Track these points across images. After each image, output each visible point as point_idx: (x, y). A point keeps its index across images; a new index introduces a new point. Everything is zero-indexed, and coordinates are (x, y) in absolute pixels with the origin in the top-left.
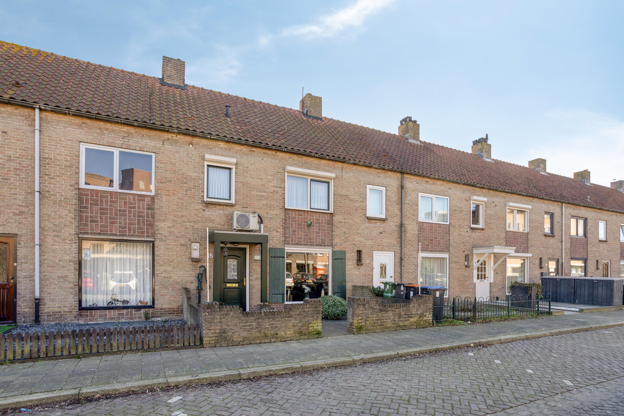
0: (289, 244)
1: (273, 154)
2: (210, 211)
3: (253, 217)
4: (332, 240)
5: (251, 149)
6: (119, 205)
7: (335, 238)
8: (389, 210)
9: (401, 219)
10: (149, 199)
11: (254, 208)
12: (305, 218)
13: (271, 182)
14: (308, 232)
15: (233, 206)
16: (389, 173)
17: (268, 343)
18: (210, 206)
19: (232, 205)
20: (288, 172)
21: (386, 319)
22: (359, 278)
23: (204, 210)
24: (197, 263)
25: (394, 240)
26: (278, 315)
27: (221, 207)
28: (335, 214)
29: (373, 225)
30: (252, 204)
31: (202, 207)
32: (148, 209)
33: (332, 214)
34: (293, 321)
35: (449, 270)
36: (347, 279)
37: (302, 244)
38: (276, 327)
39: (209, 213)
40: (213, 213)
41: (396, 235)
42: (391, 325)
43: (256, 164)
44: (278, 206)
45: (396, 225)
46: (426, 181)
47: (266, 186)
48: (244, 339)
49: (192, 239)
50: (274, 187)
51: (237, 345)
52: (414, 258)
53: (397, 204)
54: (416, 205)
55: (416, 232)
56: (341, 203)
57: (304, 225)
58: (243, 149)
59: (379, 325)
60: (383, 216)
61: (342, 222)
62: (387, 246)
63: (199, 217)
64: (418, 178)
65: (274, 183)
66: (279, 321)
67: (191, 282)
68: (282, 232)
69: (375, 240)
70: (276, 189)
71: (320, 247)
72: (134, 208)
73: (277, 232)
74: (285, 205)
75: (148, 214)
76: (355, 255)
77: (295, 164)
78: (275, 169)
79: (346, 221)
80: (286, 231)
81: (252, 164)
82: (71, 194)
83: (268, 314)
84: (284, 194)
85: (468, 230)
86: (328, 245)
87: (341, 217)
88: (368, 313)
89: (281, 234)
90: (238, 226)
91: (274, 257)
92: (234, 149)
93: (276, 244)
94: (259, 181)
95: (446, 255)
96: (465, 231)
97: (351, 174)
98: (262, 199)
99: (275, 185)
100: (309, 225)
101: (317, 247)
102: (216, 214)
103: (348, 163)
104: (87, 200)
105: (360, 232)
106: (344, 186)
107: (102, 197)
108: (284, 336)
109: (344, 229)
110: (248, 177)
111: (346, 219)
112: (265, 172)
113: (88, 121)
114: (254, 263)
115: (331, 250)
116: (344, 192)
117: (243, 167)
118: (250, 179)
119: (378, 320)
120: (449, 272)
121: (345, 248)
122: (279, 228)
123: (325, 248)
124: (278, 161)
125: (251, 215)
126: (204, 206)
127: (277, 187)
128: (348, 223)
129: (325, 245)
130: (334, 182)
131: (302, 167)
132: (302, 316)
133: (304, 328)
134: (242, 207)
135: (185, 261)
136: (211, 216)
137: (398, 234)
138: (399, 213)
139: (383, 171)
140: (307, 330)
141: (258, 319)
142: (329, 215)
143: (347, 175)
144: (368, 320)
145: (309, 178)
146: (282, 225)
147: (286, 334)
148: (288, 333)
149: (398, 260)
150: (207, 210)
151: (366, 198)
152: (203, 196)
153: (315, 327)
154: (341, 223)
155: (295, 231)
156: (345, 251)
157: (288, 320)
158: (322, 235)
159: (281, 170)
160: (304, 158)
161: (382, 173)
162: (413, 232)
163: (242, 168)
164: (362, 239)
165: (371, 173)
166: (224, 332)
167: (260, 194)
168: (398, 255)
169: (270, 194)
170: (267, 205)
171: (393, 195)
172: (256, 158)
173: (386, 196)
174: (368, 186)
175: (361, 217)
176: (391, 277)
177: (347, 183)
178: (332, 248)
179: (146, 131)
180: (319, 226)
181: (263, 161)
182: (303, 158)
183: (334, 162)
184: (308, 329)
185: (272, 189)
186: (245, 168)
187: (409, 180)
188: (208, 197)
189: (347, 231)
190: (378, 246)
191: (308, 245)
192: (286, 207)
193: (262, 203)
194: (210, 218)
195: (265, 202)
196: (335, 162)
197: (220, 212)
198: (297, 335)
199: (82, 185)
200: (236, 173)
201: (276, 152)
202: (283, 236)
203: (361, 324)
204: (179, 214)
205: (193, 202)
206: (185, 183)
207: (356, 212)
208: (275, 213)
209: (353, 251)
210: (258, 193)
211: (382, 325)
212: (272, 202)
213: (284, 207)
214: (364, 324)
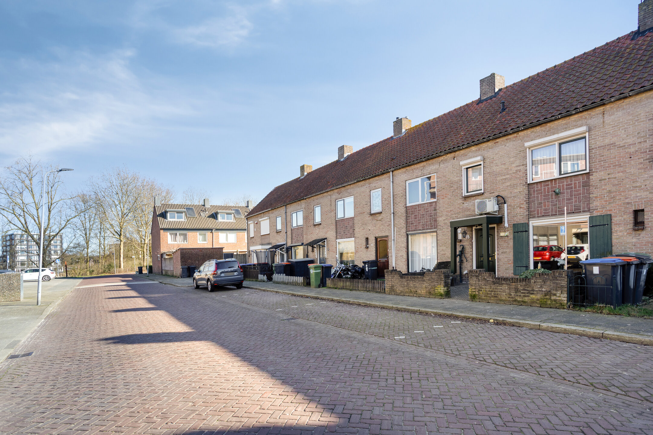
0: (534, 217)
1: (514, 137)
2: (468, 202)
3: (489, 201)
4: (588, 204)
5: (495, 142)
6: (422, 212)
7: (594, 200)
10: (435, 204)
11: (499, 191)
12: (552, 188)
13: (514, 163)
14: (556, 201)
15: (483, 195)
18: (467, 199)
20: (529, 148)
21: (499, 292)
23: (463, 203)
24: (460, 243)
27: (474, 198)
28: (593, 172)
30: (497, 188)
32: (434, 210)
33: (589, 173)
34: (426, 284)
37: (549, 215)
38: (416, 287)
39: (467, 204)
40: (469, 204)
42: (506, 298)
43: (500, 153)
44: (521, 183)
47: (510, 169)
50: (517, 166)
56: (603, 156)
57: (552, 195)
58: (489, 145)
59: (492, 296)
61: (605, 179)
63: (460, 209)
65: (517, 163)
66: (417, 283)
68: (526, 207)
70: (518, 168)
71: (572, 215)
72: (428, 211)
73: (521, 208)
74: (527, 180)
75: (434, 213)
76: (629, 217)
77: (538, 136)
78: (517, 150)
79: (613, 176)
80: (531, 205)
81: (496, 154)
82: (403, 210)
84: (527, 170)
86: (584, 211)
87: (602, 173)
88: (481, 284)
89: (525, 209)
90: (478, 211)
91: (517, 232)
92: (482, 147)
93: (520, 220)
94: (503, 166)
97: (620, 113)
98: (506, 181)
99: (518, 164)
100: (558, 194)
102: (471, 204)
104: (409, 212)
105: (638, 185)
107: (415, 209)
109: (608, 188)
111: (613, 173)
112: (508, 157)
113: (408, 168)
114: (500, 239)
115: (588, 216)
116: (607, 141)
117: (489, 159)
119: (492, 291)
121: (610, 210)
122: (522, 204)
125: (487, 200)
126: (463, 200)
127: (519, 166)
128: (615, 178)
129: (580, 212)
130: (589, 136)
131: (545, 136)
134: (490, 194)
142: (585, 176)
143: (612, 117)
144: (481, 290)
145: (556, 143)
146: (525, 201)
147: (421, 292)
150: (465, 203)
152: (462, 193)
153: (439, 290)
154: (603, 182)
155: (541, 203)
156: (611, 215)
158: (576, 201)
160: (549, 124)
167: (504, 177)
169: (513, 175)
170: (511, 185)
172: (499, 147)
175: (641, 163)
177: (612, 127)
178: (589, 213)
179: (431, 161)
180: (571, 191)
181: (505, 148)
182: (546, 126)
183: (589, 111)
184: (434, 291)
185: (514, 170)
188: (467, 192)
189: (614, 189)
191: (557, 215)
192: (529, 182)
194: (467, 208)
195: (508, 184)
196: (592, 110)
197: (473, 201)
198: (428, 294)
199: (408, 205)
200: (484, 167)
202: (527, 211)
203: (474, 293)
204: (449, 210)
205: (456, 199)
206: (452, 187)
207: (631, 160)
208: (518, 191)
209: (626, 212)
210: (502, 178)
211: (496, 297)
212: (515, 182)
213: (527, 182)
214: (477, 293)
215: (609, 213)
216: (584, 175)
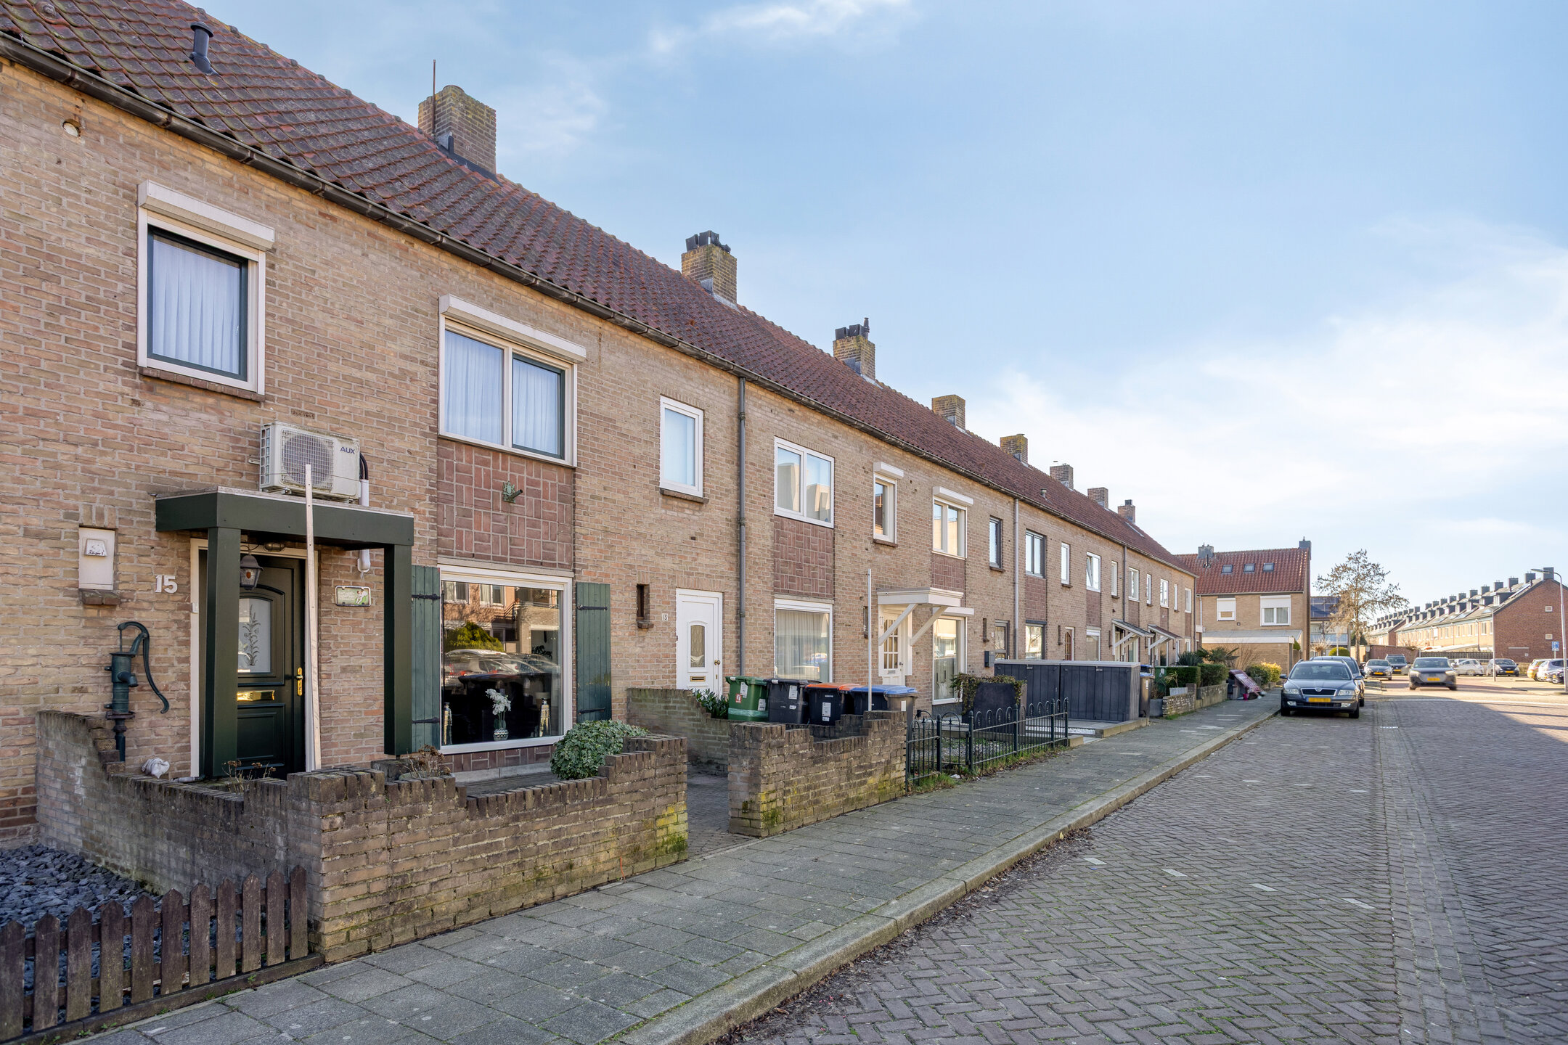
0: (449, 554)
1: (399, 246)
2: (164, 408)
3: (343, 449)
4: (573, 549)
5: (324, 210)
7: (583, 544)
8: (710, 476)
9: (740, 503)
11: (336, 421)
12: (496, 476)
13: (394, 340)
14: (506, 519)
15: (257, 402)
16: (713, 373)
17: (546, 902)
18: (162, 389)
19: (253, 400)
20: (449, 318)
21: (823, 785)
22: (643, 667)
23: (135, 402)
24: (104, 612)
25: (721, 563)
26: (574, 798)
27: (211, 400)
28: (582, 471)
29: (675, 514)
30: (329, 403)
31: (127, 389)
33: (574, 469)
34: (618, 814)
35: (834, 645)
36: (614, 671)
37: (488, 558)
38: (568, 843)
39: (164, 417)
40: (177, 419)
41: (727, 546)
42: (833, 799)
43: (343, 268)
44: (415, 424)
45: (727, 519)
46: (790, 410)
47: (379, 349)
48: (473, 900)
49: (82, 511)
50: (406, 357)
51: (448, 931)
52: (766, 611)
53: (728, 462)
54: (769, 469)
55: (770, 543)
56: (596, 439)
57: (495, 498)
58: (294, 202)
59: (811, 804)
60: (697, 492)
61: (599, 498)
62: (707, 575)
63: (115, 427)
64: (773, 398)
65: (405, 344)
66: (576, 818)
67: (75, 690)
68: (430, 513)
69: (680, 557)
70: (409, 366)
71: (542, 571)
74: (437, 422)
76: (632, 596)
77: (470, 294)
78: (405, 299)
79: (609, 495)
81: (327, 263)
83: (546, 798)
84: (436, 387)
85: (869, 545)
86: (562, 566)
87: (595, 480)
88: (789, 771)
89: (427, 520)
90: (289, 478)
92: (260, 191)
94: (352, 326)
95: (825, 607)
96: (864, 547)
97: (623, 359)
98: (365, 391)
99: (407, 351)
100: (510, 499)
101: (533, 570)
103: (616, 323)
105: (643, 530)
106: (604, 390)
108: (590, 869)
109: (604, 519)
110: (312, 305)
111: (611, 489)
112: (373, 302)
114: (337, 613)
115: (569, 581)
116: (603, 408)
117: (297, 267)
118: (321, 315)
119: (809, 788)
120: (834, 649)
121: (607, 575)
122: (420, 499)
123: (553, 572)
124: (418, 274)
125: (337, 444)
126: (136, 386)
127: (413, 360)
128: (614, 502)
129: (554, 565)
130: (579, 375)
131: (490, 307)
132: (637, 796)
133: (644, 834)
134: (294, 412)
135: (51, 602)
136: (166, 430)
137: (731, 545)
138: (733, 486)
139: (698, 364)
140: (652, 841)
141: (516, 819)
142: (564, 472)
143: (612, 357)
144: (789, 791)
145: (510, 349)
146: (428, 491)
147: (597, 860)
148: (603, 857)
149: (731, 616)
150: (149, 404)
151: (659, 435)
152: (135, 347)
153: (671, 828)
154: (597, 501)
155: (467, 514)
156: (607, 586)
157: (601, 814)
158: (546, 533)
159: (425, 306)
160: (496, 280)
161: (697, 371)
162: (763, 541)
163: (290, 267)
164: (648, 552)
165: (671, 365)
166: (405, 888)
167: (356, 373)
168: (732, 604)
169: (392, 382)
170: (379, 414)
171: (720, 436)
172: (341, 245)
173: (704, 435)
174: (663, 399)
175: (646, 486)
176: (717, 663)
177: (613, 381)
178: (572, 574)
180: (538, 503)
181: (366, 262)
182: (491, 279)
183: (578, 311)
184: (653, 837)
185: (396, 364)
186: (304, 274)
187: (755, 400)
188: (151, 354)
189: (612, 527)
190: (688, 574)
191: (505, 560)
192: (442, 432)
193: (365, 408)
194: (163, 437)
195: (372, 406)
196: (582, 313)
197: (204, 416)
198: (625, 860)
200: (268, 282)
201: (410, 239)
202: (432, 527)
203: (774, 806)
204: (22, 403)
205: (83, 364)
206: (47, 278)
207: (635, 472)
208: (406, 446)
209: (628, 586)
210: (348, 371)
211: (817, 802)
212: (394, 408)
213: (437, 430)
214: (780, 804)
215: (605, 581)
216: (562, 470)
